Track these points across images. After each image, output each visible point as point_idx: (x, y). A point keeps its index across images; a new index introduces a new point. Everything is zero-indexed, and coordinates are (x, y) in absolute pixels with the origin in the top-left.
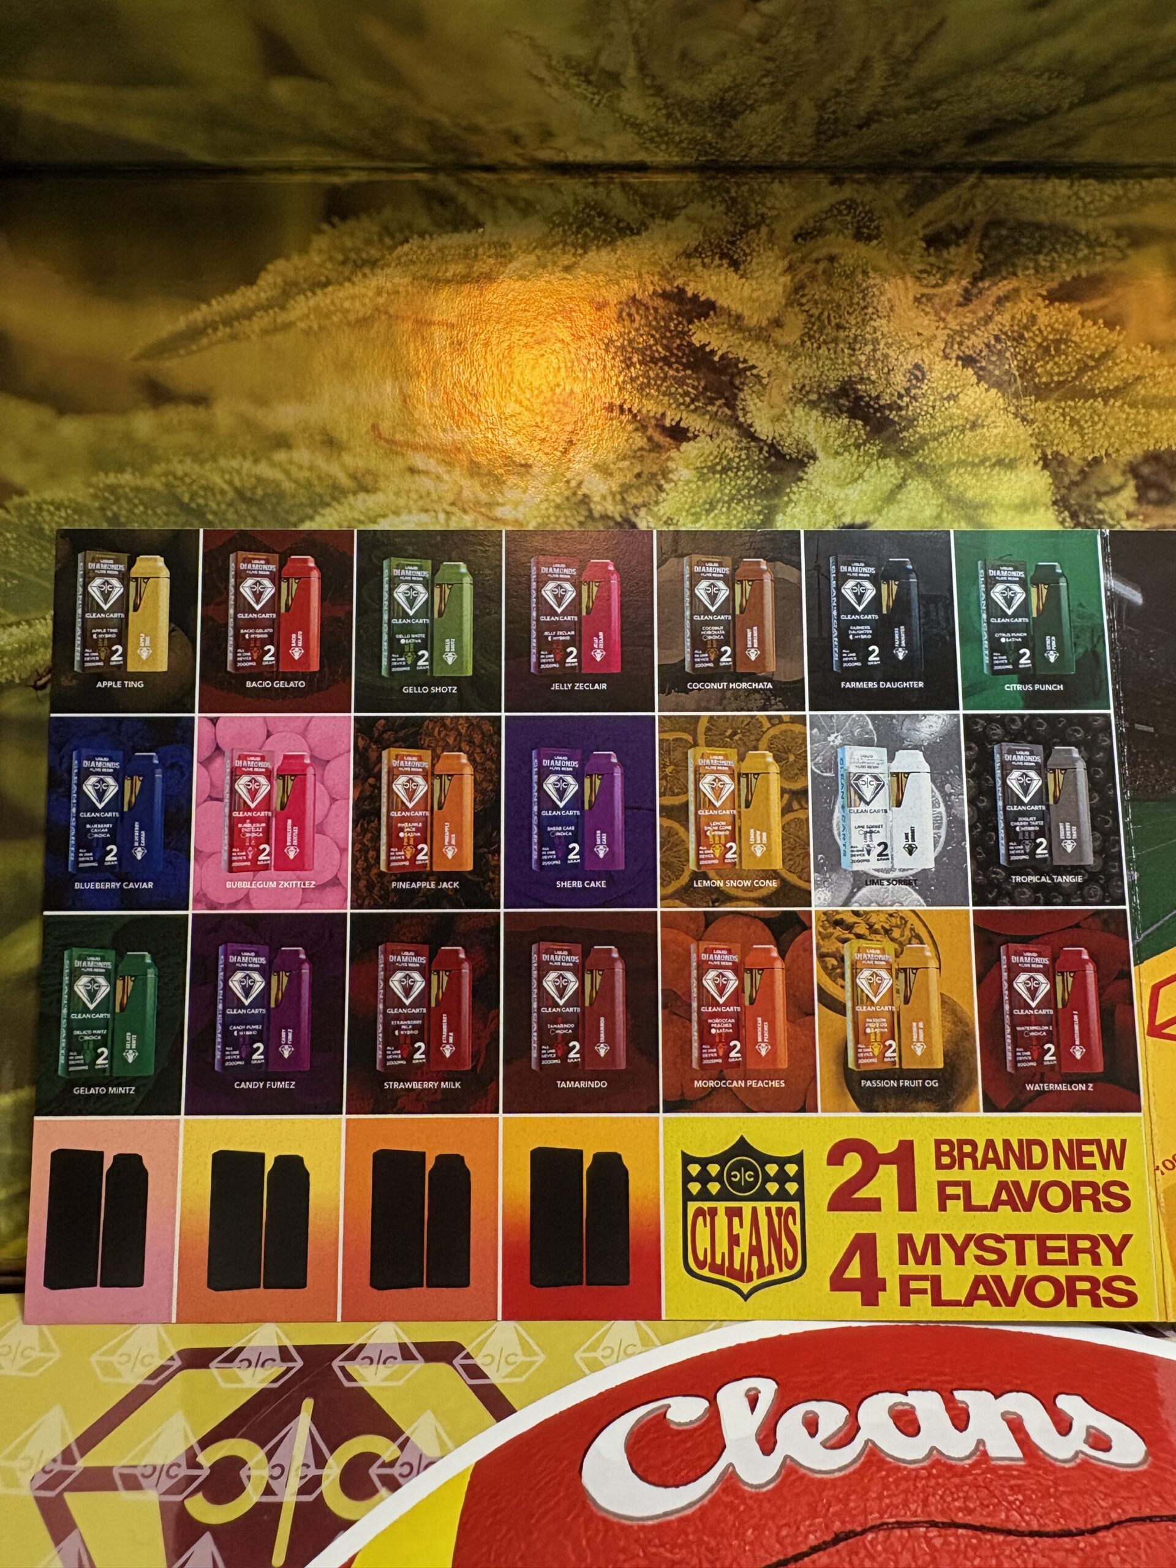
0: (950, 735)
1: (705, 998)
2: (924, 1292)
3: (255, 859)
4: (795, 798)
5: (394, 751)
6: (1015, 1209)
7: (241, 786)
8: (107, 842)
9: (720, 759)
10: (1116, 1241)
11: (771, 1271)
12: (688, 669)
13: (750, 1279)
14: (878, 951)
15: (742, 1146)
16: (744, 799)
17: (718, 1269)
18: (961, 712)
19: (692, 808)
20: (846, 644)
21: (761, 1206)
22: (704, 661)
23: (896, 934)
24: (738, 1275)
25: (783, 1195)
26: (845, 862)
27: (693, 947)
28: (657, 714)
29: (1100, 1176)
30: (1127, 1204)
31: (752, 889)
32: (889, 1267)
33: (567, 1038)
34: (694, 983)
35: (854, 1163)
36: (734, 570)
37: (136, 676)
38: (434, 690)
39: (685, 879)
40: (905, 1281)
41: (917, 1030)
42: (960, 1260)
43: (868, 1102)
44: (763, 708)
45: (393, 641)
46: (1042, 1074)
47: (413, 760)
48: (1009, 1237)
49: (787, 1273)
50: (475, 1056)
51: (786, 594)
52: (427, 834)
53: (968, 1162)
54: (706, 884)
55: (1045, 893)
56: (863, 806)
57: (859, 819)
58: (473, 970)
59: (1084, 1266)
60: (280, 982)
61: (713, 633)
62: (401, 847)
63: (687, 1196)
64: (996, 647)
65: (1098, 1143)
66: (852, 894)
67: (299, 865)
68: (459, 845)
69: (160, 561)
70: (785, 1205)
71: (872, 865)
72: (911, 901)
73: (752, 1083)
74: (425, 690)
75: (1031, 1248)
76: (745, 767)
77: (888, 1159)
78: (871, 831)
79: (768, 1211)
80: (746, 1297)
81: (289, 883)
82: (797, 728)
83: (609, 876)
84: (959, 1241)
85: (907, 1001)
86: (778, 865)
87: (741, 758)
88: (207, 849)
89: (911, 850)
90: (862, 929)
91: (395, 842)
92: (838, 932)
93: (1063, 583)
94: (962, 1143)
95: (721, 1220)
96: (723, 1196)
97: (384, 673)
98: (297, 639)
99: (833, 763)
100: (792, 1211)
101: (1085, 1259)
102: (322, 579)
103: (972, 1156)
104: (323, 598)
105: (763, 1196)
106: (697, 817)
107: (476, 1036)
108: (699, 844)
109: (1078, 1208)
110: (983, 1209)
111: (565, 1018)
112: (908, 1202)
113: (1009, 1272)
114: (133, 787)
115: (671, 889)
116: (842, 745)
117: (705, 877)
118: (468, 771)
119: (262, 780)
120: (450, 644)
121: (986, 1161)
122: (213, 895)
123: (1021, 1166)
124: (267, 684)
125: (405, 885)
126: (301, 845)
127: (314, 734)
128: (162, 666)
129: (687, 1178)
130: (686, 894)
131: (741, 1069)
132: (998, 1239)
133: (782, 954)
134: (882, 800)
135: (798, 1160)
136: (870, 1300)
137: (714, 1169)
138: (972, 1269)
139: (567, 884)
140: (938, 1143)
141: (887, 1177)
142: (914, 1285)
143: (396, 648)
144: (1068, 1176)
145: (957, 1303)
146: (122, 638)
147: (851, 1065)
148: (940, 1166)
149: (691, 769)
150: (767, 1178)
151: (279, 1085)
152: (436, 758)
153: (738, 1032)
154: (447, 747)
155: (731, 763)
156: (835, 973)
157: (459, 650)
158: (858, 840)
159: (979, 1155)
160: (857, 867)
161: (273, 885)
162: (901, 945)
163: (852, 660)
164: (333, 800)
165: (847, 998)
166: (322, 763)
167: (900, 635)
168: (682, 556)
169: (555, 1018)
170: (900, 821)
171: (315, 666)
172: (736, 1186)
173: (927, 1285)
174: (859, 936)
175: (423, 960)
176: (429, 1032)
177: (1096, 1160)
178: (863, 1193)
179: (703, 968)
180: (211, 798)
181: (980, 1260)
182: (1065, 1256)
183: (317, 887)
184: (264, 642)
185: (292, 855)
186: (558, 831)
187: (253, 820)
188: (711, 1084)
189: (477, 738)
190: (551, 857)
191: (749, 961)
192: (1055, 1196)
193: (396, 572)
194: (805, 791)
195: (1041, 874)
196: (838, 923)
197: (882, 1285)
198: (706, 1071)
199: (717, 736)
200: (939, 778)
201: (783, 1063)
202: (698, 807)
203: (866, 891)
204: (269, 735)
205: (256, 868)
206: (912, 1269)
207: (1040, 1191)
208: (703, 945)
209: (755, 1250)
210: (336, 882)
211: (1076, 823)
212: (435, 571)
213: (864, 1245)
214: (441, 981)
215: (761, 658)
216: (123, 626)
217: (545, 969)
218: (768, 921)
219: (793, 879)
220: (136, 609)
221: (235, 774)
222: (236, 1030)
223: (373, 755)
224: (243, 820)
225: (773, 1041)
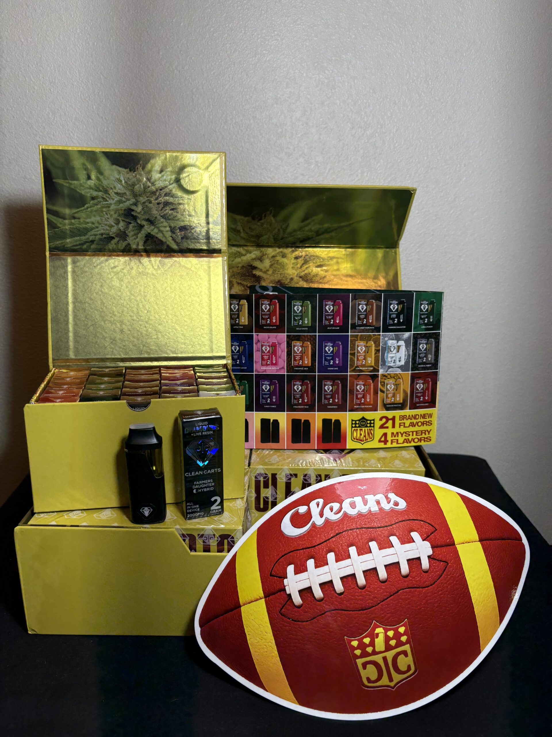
0: (409, 337)
1: (357, 391)
2: (395, 442)
3: (267, 363)
4: (377, 351)
5: (295, 342)
6: (412, 426)
7: (264, 348)
8: (237, 359)
9: (362, 343)
10: (429, 430)
11: (367, 440)
12: (356, 324)
13: (363, 441)
14: (392, 381)
15: (363, 418)
16: (367, 352)
17: (357, 439)
18: (412, 333)
19: (356, 353)
20: (390, 318)
21: (366, 429)
22: (360, 323)
23: (396, 377)
24: (361, 441)
25: (370, 426)
26: (387, 364)
27: (355, 381)
28: (349, 334)
29: (427, 420)
30: (431, 424)
31: (368, 369)
32: (389, 438)
33: (330, 398)
34: (355, 388)
35: (384, 420)
36: (367, 303)
37: (241, 325)
38: (303, 329)
39: (354, 368)
40: (392, 440)
41: (398, 396)
42: (402, 436)
43: (388, 409)
44: (372, 332)
45: (294, 319)
46: (420, 402)
47: (298, 343)
48: (411, 432)
49: (370, 440)
50: (311, 401)
51: (378, 307)
52: (302, 358)
53: (405, 419)
54: (358, 368)
55: (424, 368)
56: (391, 353)
57: (390, 355)
58: (311, 386)
59: (423, 435)
60: (273, 387)
61: (362, 316)
62: (296, 361)
63: (352, 427)
64: (421, 318)
65: (428, 414)
66: (388, 370)
67: (276, 364)
68: (308, 361)
69: (245, 301)
70: (371, 428)
71: (392, 364)
72: (399, 371)
73: (366, 406)
74: (301, 329)
75: (415, 433)
76: (368, 345)
77: (390, 419)
78: (392, 357)
79: (367, 429)
80: (362, 444)
81: (274, 368)
82: (379, 337)
83: (338, 367)
84: (402, 433)
85: (396, 390)
86: (373, 364)
87: (367, 343)
88: (257, 361)
89: (400, 361)
90: (389, 377)
91: (295, 360)
92: (384, 377)
93: (435, 304)
94: (404, 416)
95: (359, 431)
96: (359, 427)
97: (292, 325)
98: (274, 318)
99: (386, 343)
100: (372, 429)
101: (424, 434)
102: (279, 305)
103: (406, 418)
104: (279, 309)
105: (367, 427)
106: (357, 355)
107: (311, 398)
108: (357, 360)
109: (423, 426)
110: (407, 427)
111: (329, 395)
112: (394, 426)
113: (410, 438)
114: (242, 348)
115: (351, 370)
116: (388, 340)
117: (358, 367)
118: (310, 346)
119: (268, 347)
120: (306, 319)
121: (408, 419)
122: (259, 370)
123: (414, 419)
124: (268, 327)
125: (297, 369)
126: (276, 360)
127: (278, 338)
128: (247, 323)
129: (352, 424)
130: (354, 370)
131: (363, 404)
132: (409, 432)
133: (373, 382)
134: (395, 351)
135: (374, 420)
136: (385, 444)
137: (357, 422)
138: (404, 437)
139: (330, 369)
140: (400, 416)
141: (390, 423)
142: (393, 441)
143: (295, 320)
144: (422, 420)
145: (401, 443)
146: (238, 317)
147: (385, 402)
148: (400, 420)
149: (356, 345)
150: (368, 424)
151: (273, 406)
152: (303, 343)
153: (363, 397)
154: (306, 341)
155: (365, 344)
156: (383, 385)
157: (308, 320)
158: (389, 359)
159: (407, 418)
160: (389, 365)
161: (270, 368)
162: (396, 380)
163: (391, 322)
164: (282, 352)
165: (385, 390)
166: (280, 344)
167: (402, 316)
168: (356, 300)
169: (327, 395)
170: (398, 355)
171: (278, 324)
172: (362, 425)
173: (396, 441)
174: (388, 378)
175: (301, 383)
176: (302, 397)
177: (427, 417)
178: (386, 426)
179: (357, 385)
180: (257, 351)
181: (406, 436)
182: (420, 434)
183: (280, 369)
184: (267, 318)
185: (274, 362)
186: (328, 358)
187: (266, 355)
188: (358, 407)
189: (312, 339)
190: (327, 363)
191: (367, 383)
192: (420, 424)
193: (295, 304)
194: (379, 350)
195: (424, 365)
196: (385, 376)
197: (388, 441)
198: (357, 404)
199: (362, 338)
200: (407, 346)
201: (372, 403)
202: (357, 353)
203: (390, 369)
204: (269, 338)
205: (267, 365)
206: (393, 438)
207: (417, 423)
208: (357, 380)
209: (365, 436)
210: (283, 368)
211: (431, 354)
212: (303, 303)
213: (385, 435)
214: (304, 387)
215: (372, 322)
216: (238, 315)
217: (325, 385)
218: (370, 376)
219: (376, 367)
220: (241, 311)
221: (262, 346)
222: (264, 396)
223: (290, 342)
224: (264, 355)
225: (370, 398)
